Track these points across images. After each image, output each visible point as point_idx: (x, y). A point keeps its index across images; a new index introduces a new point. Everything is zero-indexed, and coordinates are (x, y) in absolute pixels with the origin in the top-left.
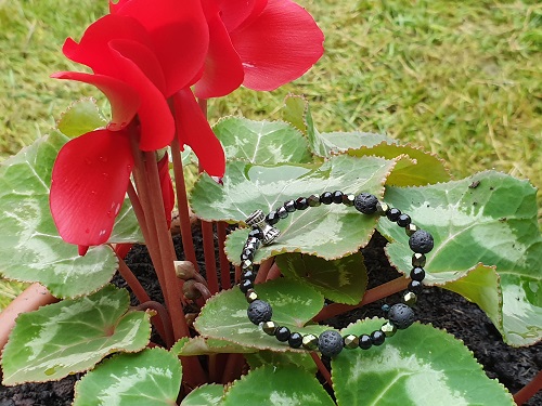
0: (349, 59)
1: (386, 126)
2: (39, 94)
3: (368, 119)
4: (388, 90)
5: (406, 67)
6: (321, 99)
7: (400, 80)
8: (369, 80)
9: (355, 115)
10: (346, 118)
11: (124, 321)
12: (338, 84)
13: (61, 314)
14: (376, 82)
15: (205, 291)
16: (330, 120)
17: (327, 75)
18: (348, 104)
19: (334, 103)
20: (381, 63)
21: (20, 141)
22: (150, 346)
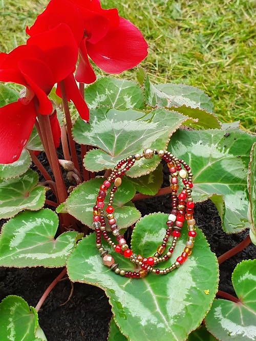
0: (211, 5)
1: (227, 53)
2: (18, 14)
3: (216, 47)
4: (232, 28)
5: (245, 14)
6: (190, 30)
7: (240, 23)
8: (221, 21)
9: (209, 43)
10: (203, 45)
11: (34, 191)
12: (201, 21)
13: (3, 183)
14: (225, 22)
15: (78, 179)
16: (193, 46)
17: (195, 15)
18: (206, 35)
19: (197, 34)
20: (230, 10)
21: (4, 45)
22: (45, 207)
